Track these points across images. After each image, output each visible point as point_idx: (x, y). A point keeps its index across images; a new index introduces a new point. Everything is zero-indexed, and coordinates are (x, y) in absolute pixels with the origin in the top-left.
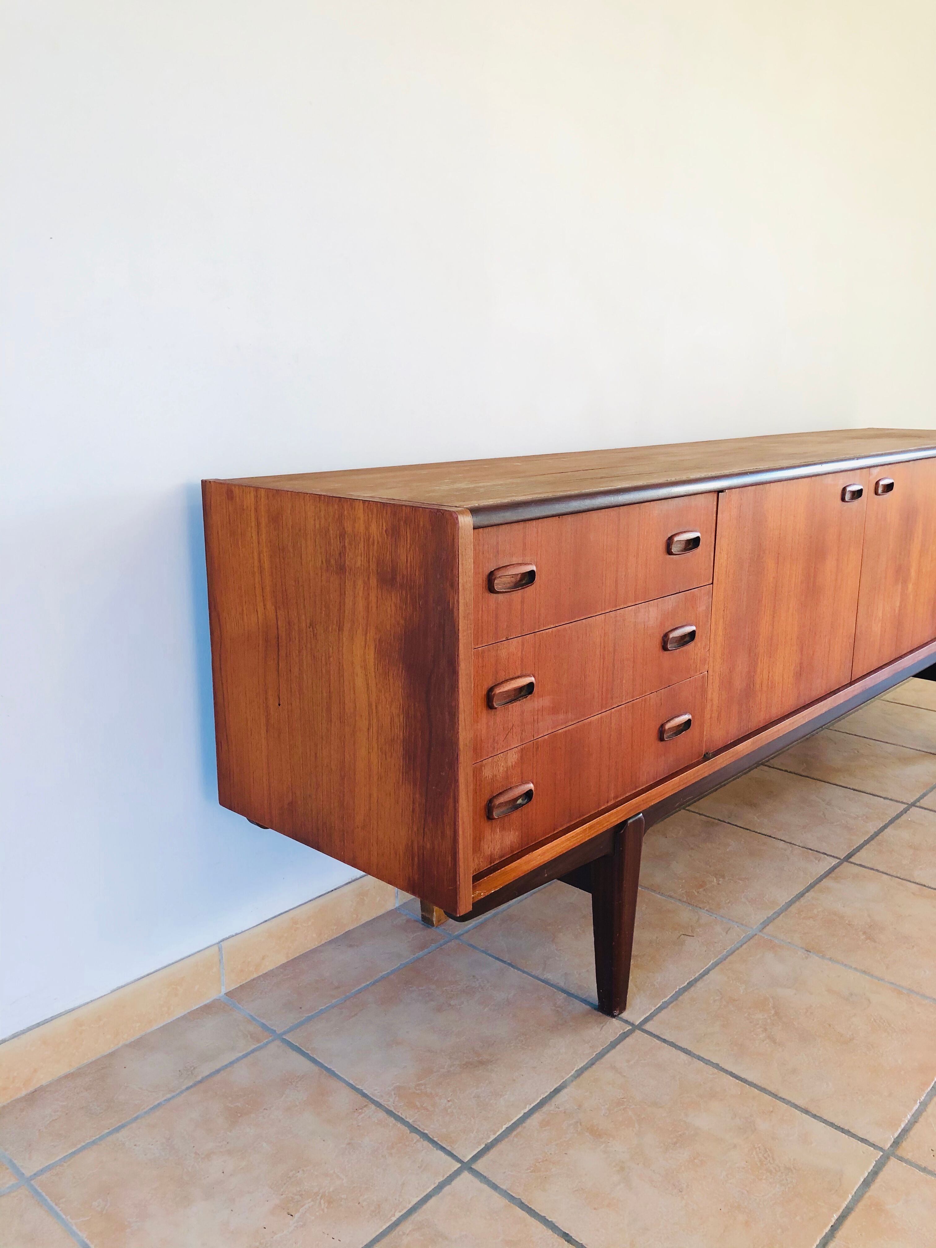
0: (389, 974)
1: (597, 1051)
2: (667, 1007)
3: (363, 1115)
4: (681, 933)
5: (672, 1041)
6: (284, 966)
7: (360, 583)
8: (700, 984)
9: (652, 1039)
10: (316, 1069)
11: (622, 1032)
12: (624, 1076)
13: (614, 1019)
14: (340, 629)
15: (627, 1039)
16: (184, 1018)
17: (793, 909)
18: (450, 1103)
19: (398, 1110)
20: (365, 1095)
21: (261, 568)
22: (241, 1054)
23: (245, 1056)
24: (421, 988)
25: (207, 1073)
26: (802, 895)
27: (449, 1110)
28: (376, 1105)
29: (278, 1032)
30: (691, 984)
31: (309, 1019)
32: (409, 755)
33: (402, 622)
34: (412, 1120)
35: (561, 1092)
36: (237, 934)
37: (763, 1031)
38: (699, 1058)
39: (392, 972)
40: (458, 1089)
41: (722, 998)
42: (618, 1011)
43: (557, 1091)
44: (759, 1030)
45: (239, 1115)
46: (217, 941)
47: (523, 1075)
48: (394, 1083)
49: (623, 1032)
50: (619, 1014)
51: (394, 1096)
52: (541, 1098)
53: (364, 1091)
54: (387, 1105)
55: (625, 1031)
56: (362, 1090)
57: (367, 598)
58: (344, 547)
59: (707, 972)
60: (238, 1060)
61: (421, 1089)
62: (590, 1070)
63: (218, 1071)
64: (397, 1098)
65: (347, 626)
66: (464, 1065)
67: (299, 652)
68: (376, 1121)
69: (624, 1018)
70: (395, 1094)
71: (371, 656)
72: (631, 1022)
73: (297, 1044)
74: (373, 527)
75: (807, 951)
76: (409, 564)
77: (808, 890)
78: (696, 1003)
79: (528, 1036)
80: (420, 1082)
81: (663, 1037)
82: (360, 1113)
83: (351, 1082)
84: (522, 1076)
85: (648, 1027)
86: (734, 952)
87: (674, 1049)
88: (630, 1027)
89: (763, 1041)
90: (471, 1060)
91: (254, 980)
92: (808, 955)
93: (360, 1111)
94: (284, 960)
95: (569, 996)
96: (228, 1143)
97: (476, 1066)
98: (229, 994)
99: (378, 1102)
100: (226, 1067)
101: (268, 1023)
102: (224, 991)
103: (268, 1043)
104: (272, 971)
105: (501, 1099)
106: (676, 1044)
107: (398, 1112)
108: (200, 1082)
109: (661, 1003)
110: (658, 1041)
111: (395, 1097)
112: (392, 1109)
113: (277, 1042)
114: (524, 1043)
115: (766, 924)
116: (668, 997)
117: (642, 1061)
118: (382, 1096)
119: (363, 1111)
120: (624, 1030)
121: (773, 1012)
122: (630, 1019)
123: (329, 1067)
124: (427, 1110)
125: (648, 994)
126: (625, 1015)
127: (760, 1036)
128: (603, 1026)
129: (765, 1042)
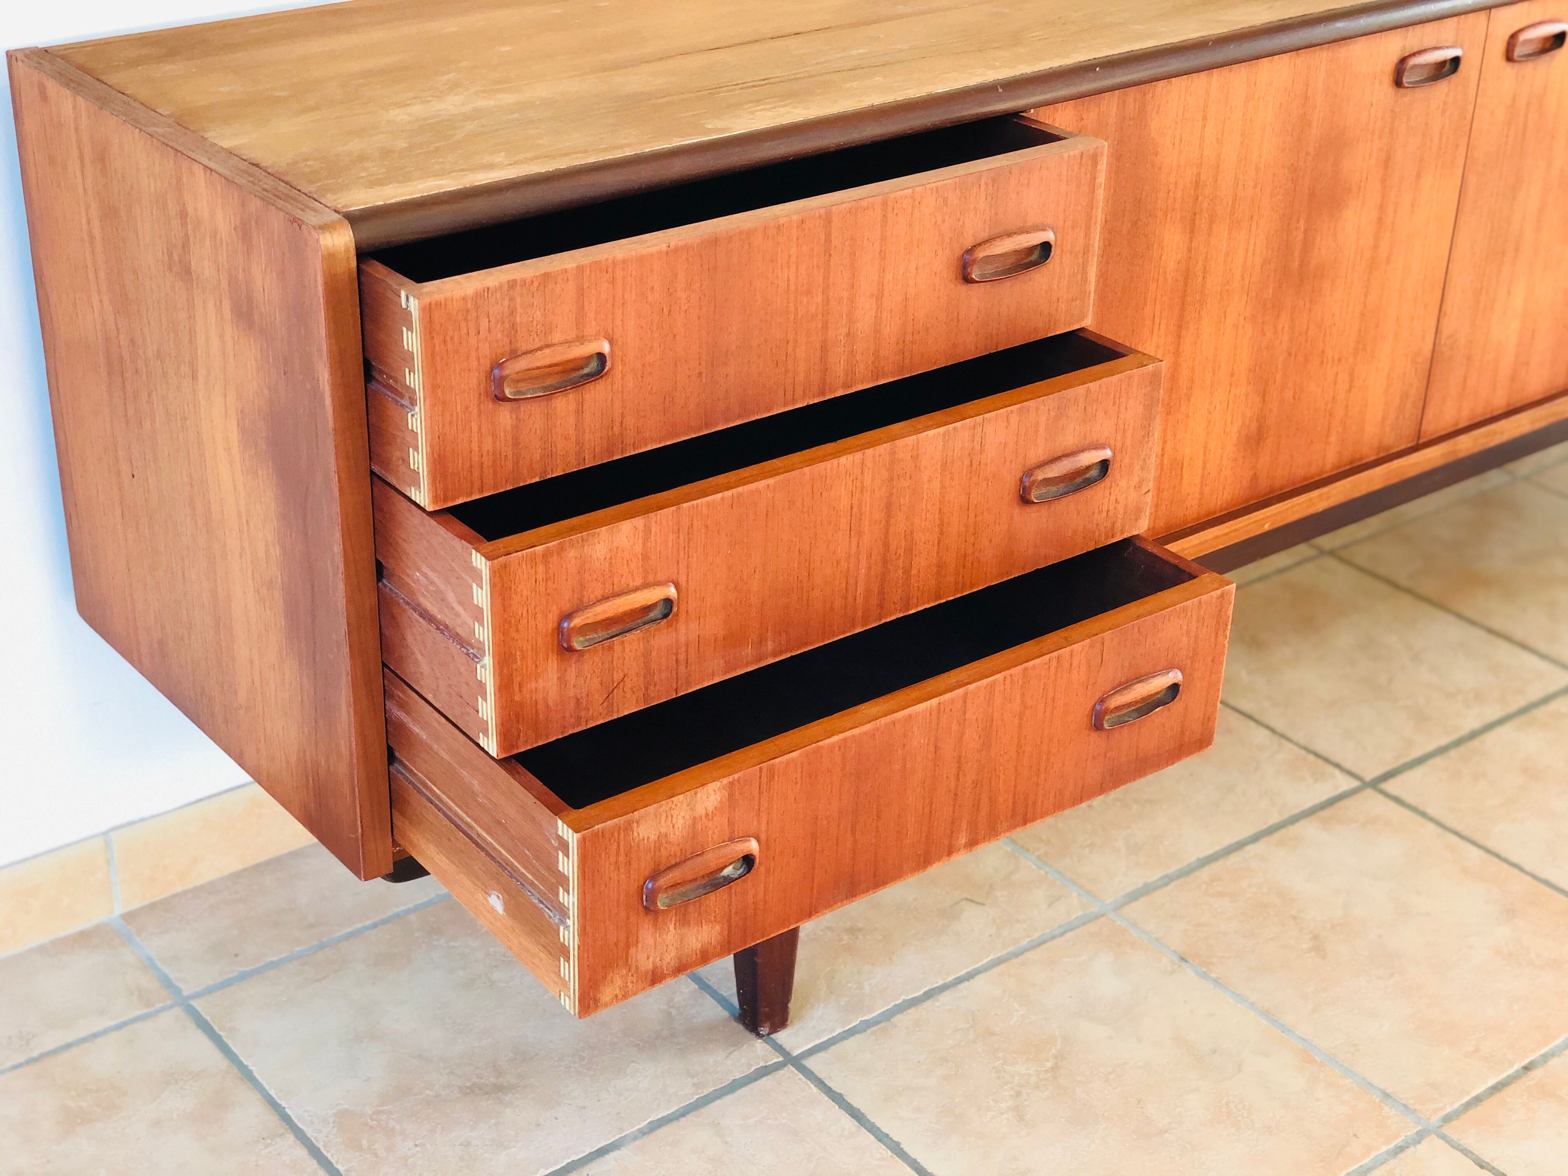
0: (409, 912)
1: (703, 1092)
2: (865, 1031)
3: (270, 1149)
4: (964, 895)
5: (841, 1092)
6: (236, 877)
7: (211, 305)
8: (946, 997)
9: (808, 1085)
10: (223, 1063)
11: (762, 1064)
12: (727, 1143)
13: (760, 1041)
14: (194, 377)
15: (764, 1079)
16: (42, 949)
17: (1204, 874)
18: (418, 1148)
19: (328, 1149)
20: (286, 1119)
21: (90, 233)
22: (112, 1023)
23: (118, 1027)
24: (452, 944)
25: (50, 1047)
26: (1239, 846)
27: (410, 1161)
28: (296, 1137)
29: (185, 993)
30: (930, 995)
31: (243, 977)
32: (291, 614)
33: (266, 392)
34: (345, 1168)
35: (607, 1156)
36: (142, 820)
37: (1011, 1096)
38: (873, 1129)
39: (416, 909)
40: (440, 1127)
41: (971, 1027)
42: (768, 1029)
43: (601, 1152)
44: (1006, 1093)
45: (79, 1121)
46: (104, 829)
47: (556, 1119)
48: (340, 1104)
49: (764, 1065)
50: (768, 1034)
51: (332, 1125)
52: (570, 1160)
53: (288, 1111)
54: (315, 1138)
55: (768, 1064)
56: (284, 1108)
57: (222, 336)
58: (187, 235)
59: (970, 976)
60: (105, 1032)
61: (381, 1119)
62: (674, 1124)
63: (68, 1046)
64: (335, 1129)
65: (202, 373)
66: (468, 1087)
67: (149, 396)
68: (288, 1162)
69: (778, 1041)
70: (334, 1122)
71: (234, 437)
72: (787, 1050)
73: (208, 1018)
74: (219, 215)
75: (1182, 959)
76: (266, 298)
77: (1255, 838)
78: (920, 1031)
79: (596, 1052)
80: (385, 1108)
81: (829, 1084)
82: (267, 1146)
83: (272, 1093)
84: (554, 1120)
85: (811, 1063)
86: (1044, 942)
87: (837, 1107)
88: (781, 1059)
89: (1002, 1114)
90: (483, 1081)
91: (174, 896)
92: (1180, 966)
93: (269, 1141)
94: (237, 866)
95: (702, 989)
96: (48, 1162)
97: (487, 1093)
98: (129, 917)
99: (302, 1130)
100: (84, 1040)
101: (172, 975)
102: (119, 910)
103: (159, 1011)
104: (212, 884)
105: (504, 1153)
106: (846, 1098)
107: (328, 1152)
108: (35, 1060)
109: (858, 1022)
110: (815, 1089)
111: (333, 1128)
112: (320, 1145)
113: (178, 1011)
114: (584, 1063)
115: (1134, 896)
116: (876, 1014)
117: (769, 1121)
118: (312, 1123)
119: (273, 1143)
120: (766, 1062)
121: (1049, 1065)
122: (787, 1046)
123: (245, 1063)
124: (376, 1154)
125: (842, 1003)
126: (782, 1037)
127: (1001, 1105)
128: (734, 1051)
129: (1005, 1116)
